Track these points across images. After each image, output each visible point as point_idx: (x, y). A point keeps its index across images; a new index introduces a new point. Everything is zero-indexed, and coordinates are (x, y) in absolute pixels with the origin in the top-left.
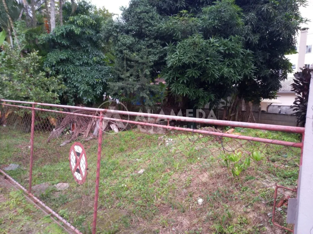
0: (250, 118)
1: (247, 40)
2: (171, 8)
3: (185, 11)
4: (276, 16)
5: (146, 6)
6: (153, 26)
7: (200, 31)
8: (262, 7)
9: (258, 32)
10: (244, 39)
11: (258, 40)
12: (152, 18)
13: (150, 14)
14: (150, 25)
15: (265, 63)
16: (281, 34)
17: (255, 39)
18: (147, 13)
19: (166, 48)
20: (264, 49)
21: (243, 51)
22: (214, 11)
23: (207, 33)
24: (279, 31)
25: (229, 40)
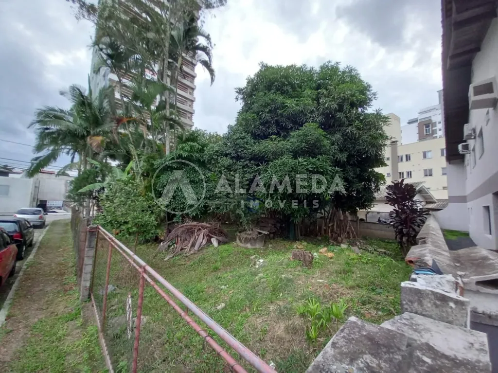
0: (348, 227)
1: (335, 159)
2: (264, 134)
3: (274, 136)
4: (360, 136)
5: (242, 134)
6: (248, 149)
7: (291, 152)
8: (347, 129)
9: (346, 150)
10: (332, 157)
11: (347, 158)
12: (247, 143)
13: (245, 140)
14: (245, 148)
15: (356, 178)
16: (368, 151)
17: (343, 157)
18: (243, 139)
19: (260, 167)
20: (354, 165)
21: (332, 169)
22: (301, 135)
23: (296, 154)
24: (365, 148)
25: (318, 160)
